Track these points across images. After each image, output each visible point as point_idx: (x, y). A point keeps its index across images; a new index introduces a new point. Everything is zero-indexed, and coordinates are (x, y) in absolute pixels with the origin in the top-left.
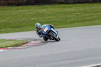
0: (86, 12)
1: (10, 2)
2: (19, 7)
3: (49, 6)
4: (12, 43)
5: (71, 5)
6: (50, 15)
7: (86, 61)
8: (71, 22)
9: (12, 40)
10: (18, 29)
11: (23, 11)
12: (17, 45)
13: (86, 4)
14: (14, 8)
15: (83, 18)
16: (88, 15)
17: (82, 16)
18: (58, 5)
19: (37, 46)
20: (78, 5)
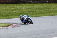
0: (44, 8)
1: (2, 2)
2: (7, 5)
3: (24, 4)
4: (3, 25)
5: (36, 4)
6: (24, 9)
7: (44, 36)
8: (36, 14)
9: (3, 23)
10: (6, 17)
11: (9, 7)
12: (5, 26)
13: (44, 4)
14: (4, 5)
15: (43, 12)
16: (45, 10)
17: (42, 10)
18: (29, 4)
19: (17, 27)
20: (40, 4)
